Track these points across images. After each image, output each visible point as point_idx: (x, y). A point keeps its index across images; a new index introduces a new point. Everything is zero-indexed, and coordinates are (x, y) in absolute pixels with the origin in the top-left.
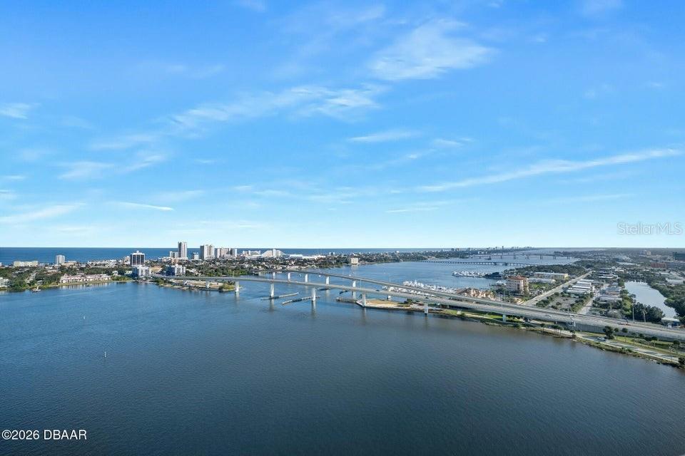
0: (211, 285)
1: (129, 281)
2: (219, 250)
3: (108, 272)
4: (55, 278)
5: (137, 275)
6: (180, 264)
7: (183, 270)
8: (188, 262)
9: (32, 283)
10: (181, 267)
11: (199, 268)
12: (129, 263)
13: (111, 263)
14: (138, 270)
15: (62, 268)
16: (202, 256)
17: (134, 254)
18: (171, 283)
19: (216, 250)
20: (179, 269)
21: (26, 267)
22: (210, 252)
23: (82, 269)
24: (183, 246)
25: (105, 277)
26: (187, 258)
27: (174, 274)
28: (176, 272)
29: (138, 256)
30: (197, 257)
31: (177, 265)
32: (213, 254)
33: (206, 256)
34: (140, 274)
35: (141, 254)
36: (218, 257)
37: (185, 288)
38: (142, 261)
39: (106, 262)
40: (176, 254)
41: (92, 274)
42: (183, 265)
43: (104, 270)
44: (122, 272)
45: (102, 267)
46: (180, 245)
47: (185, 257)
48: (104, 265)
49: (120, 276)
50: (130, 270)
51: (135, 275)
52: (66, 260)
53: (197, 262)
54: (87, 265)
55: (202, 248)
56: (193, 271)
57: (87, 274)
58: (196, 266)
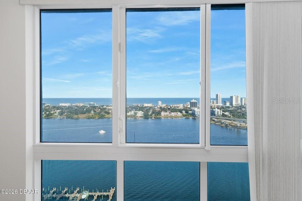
0: (240, 124)
1: (191, 118)
2: (243, 99)
3: (180, 111)
4: (159, 113)
5: (194, 114)
6: (218, 108)
7: (220, 112)
8: (222, 108)
9: (151, 115)
10: (219, 110)
11: (231, 112)
12: (189, 106)
13: (181, 106)
14: (195, 111)
15: (161, 108)
16: (231, 104)
17: (192, 101)
18: (214, 120)
19: (241, 99)
20: (218, 112)
21: (148, 107)
22: (237, 101)
23: (169, 109)
24: (219, 96)
25: (180, 114)
26: (221, 105)
27: (215, 115)
28: (216, 114)
29: (194, 102)
30: (228, 104)
31: (216, 109)
32: (239, 102)
33: (234, 103)
34: (196, 114)
35: (195, 101)
36: (243, 105)
37: (223, 125)
38: (196, 106)
39: (179, 106)
40: (215, 101)
41: (173, 112)
42: (220, 109)
43: (179, 110)
44: (187, 112)
45: (177, 108)
46: (217, 95)
47: (220, 104)
48: (178, 107)
49: (186, 114)
50: (191, 111)
51: (193, 114)
52: (162, 104)
53: (228, 107)
54: (171, 107)
55: (232, 97)
56: (227, 113)
57: (172, 112)
58: (229, 111)
